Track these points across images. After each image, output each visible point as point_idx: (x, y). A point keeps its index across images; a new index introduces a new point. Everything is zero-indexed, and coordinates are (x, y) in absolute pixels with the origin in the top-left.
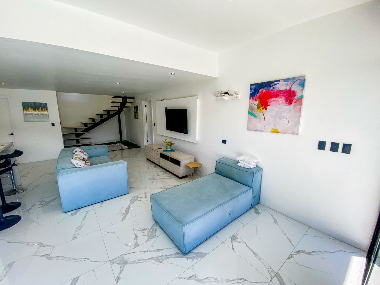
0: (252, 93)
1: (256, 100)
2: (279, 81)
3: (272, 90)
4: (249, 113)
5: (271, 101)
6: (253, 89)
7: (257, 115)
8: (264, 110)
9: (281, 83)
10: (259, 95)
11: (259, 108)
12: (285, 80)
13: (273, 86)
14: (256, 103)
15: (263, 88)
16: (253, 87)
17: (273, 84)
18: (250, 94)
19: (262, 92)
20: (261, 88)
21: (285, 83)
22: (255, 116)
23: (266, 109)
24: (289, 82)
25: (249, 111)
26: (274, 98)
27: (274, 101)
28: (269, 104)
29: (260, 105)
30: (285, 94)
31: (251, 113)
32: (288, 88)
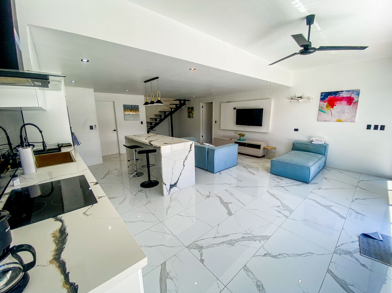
0: (322, 98)
1: (325, 102)
2: (343, 91)
3: (338, 96)
4: (319, 110)
5: (337, 103)
6: (323, 95)
7: (325, 111)
8: (331, 108)
9: (344, 92)
10: (328, 99)
11: (327, 107)
12: (347, 91)
13: (338, 94)
14: (326, 104)
15: (331, 95)
16: (323, 94)
17: (338, 93)
18: (321, 99)
19: (330, 97)
20: (329, 95)
21: (347, 93)
22: (324, 112)
23: (333, 108)
24: (350, 93)
25: (320, 109)
26: (339, 102)
27: (339, 103)
28: (335, 105)
29: (328, 105)
30: (347, 99)
31: (321, 110)
32: (349, 96)
